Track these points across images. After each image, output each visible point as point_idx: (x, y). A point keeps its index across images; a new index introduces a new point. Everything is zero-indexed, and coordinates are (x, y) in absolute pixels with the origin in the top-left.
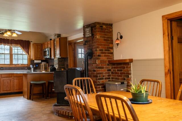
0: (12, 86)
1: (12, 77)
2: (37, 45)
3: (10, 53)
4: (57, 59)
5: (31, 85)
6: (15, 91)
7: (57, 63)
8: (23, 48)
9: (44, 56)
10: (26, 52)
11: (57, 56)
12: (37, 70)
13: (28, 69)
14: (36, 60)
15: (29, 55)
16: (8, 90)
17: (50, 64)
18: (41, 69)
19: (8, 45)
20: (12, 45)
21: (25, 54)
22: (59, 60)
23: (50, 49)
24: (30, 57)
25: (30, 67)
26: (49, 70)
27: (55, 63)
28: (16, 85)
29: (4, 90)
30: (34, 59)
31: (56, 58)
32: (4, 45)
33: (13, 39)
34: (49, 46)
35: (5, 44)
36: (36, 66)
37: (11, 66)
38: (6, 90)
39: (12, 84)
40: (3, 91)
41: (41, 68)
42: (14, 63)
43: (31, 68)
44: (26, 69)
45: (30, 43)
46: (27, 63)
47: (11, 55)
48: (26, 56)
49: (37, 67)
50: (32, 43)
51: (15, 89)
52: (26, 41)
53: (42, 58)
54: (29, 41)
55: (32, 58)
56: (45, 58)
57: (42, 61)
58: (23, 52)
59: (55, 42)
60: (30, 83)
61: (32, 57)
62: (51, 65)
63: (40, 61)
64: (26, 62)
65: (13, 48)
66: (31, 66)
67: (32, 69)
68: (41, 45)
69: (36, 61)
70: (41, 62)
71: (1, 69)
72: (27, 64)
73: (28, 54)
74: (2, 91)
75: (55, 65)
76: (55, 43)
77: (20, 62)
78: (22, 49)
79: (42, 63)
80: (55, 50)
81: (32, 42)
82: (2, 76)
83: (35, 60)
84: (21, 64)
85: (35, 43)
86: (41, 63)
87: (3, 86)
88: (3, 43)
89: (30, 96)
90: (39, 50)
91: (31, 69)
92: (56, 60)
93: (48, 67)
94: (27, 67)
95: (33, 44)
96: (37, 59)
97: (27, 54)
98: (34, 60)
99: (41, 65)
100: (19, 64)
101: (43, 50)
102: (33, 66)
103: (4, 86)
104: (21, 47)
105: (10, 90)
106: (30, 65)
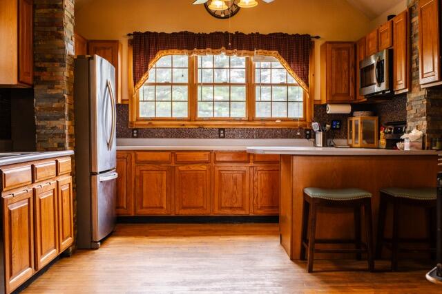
0: (247, 193)
1: (249, 162)
2: (339, 49)
3: (247, 81)
4: (423, 93)
5: (307, 202)
6: (260, 212)
7: (424, 110)
8: (289, 63)
9: (362, 87)
10: (299, 75)
11: (422, 81)
12: (336, 141)
13: (306, 138)
14: (332, 102)
15: (308, 85)
16: (236, 205)
17: (388, 118)
18: (351, 138)
19: (239, 55)
20: (253, 55)
21: (295, 82)
22: (434, 96)
23: (391, 53)
24: (312, 93)
25: (311, 130)
26: (383, 142)
27: (411, 113)
28: (262, 191)
29: (223, 205)
30: (324, 102)
31: (415, 89)
32: (227, 54)
33: (254, 32)
34: (386, 42)
35: (230, 51)
36: (332, 125)
37: (251, 125)
38: (231, 208)
39: (247, 185)
40: (221, 208)
41: (351, 134)
42: (258, 115)
43: (315, 133)
44: (299, 137)
45: (314, 42)
46: (301, 116)
47: (250, 87)
48: (298, 93)
49: (336, 128)
50: (318, 45)
51: (259, 206)
52: (297, 35)
53: (356, 96)
54: (307, 35)
55: (317, 97)
56: (365, 96)
57: (356, 107)
58: (290, 77)
59: (416, 19)
60: (305, 195)
61: (320, 94)
62: (389, 124)
63: (346, 109)
64: (297, 112)
65: (257, 65)
66: (315, 126)
67: (319, 137)
68: (350, 45)
69: (331, 109)
70: (353, 110)
71: (219, 134)
72: (301, 120)
73: (307, 82)
74: (216, 209)
75: (413, 120)
76: (411, 25)
77: (280, 113)
78: (285, 64)
79: (356, 113)
80: (411, 54)
81: (318, 37)
82: (217, 159)
83: (329, 106)
84: (282, 120)
85: (330, 43)
86: (351, 115)
87: (220, 190)
88: (223, 48)
89: (303, 250)
90: (346, 67)
91: (315, 138)
92: (418, 99)
93: (379, 130)
94: (301, 128)
95: (324, 46)
96: (338, 98)
97: (302, 83)
98: (325, 106)
99: (351, 122)
100: (274, 120)
101: (361, 62)
102: (322, 125)
103: (223, 193)
104: (283, 59)
105: (241, 208)
106: (311, 124)
